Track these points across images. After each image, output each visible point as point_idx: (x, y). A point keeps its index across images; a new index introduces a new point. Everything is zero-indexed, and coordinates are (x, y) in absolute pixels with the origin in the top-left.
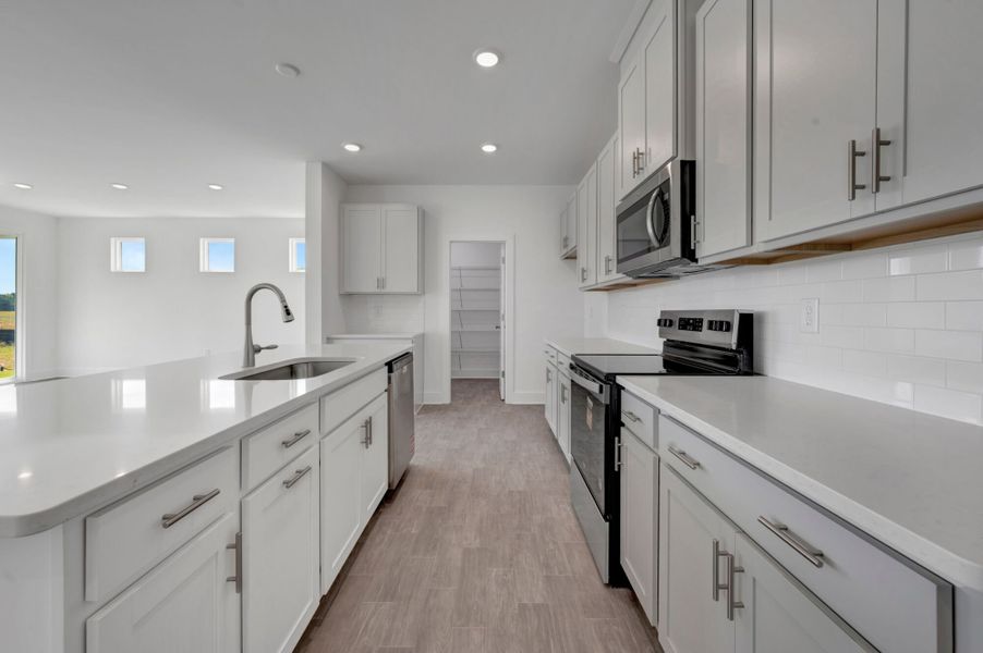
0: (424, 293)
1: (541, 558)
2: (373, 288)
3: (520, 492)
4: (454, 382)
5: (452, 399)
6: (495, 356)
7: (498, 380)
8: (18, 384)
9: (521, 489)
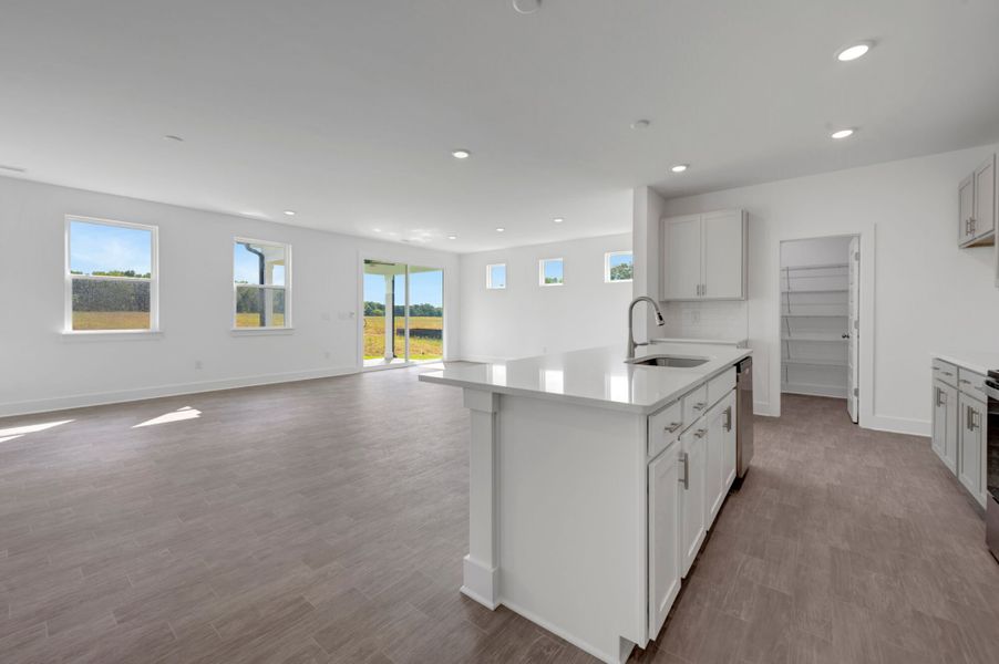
0: (747, 299)
1: (941, 584)
2: (693, 296)
3: (900, 520)
4: (784, 396)
5: (782, 413)
6: (843, 371)
7: (845, 401)
8: (444, 362)
9: (898, 516)
